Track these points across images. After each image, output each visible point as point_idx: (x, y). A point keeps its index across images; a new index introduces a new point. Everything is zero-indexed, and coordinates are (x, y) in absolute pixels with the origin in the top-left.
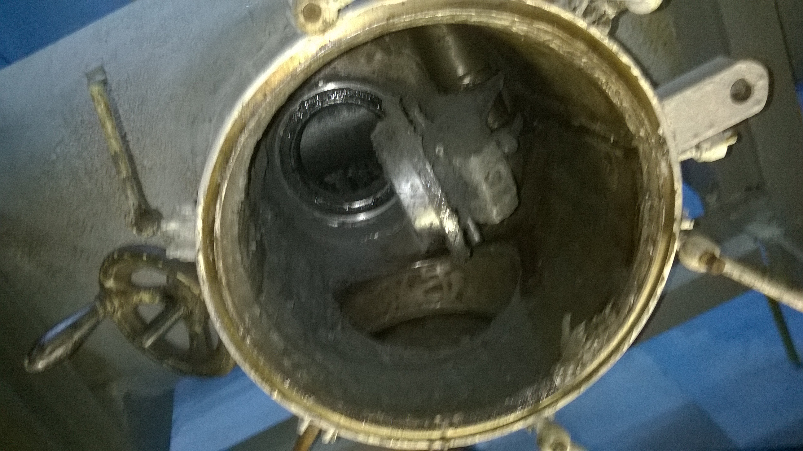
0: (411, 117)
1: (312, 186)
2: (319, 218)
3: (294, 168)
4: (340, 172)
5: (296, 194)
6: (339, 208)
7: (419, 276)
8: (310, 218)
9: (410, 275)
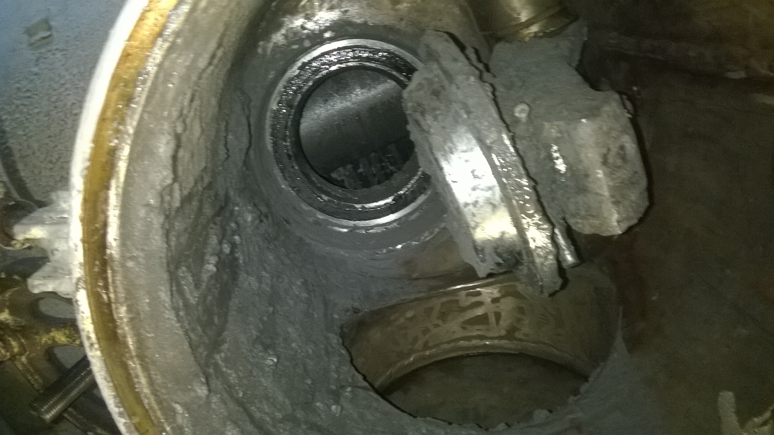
1: (314, 178)
2: (323, 220)
3: (290, 153)
4: (349, 166)
5: (293, 188)
6: (350, 207)
7: (457, 301)
8: (311, 220)
9: (444, 299)
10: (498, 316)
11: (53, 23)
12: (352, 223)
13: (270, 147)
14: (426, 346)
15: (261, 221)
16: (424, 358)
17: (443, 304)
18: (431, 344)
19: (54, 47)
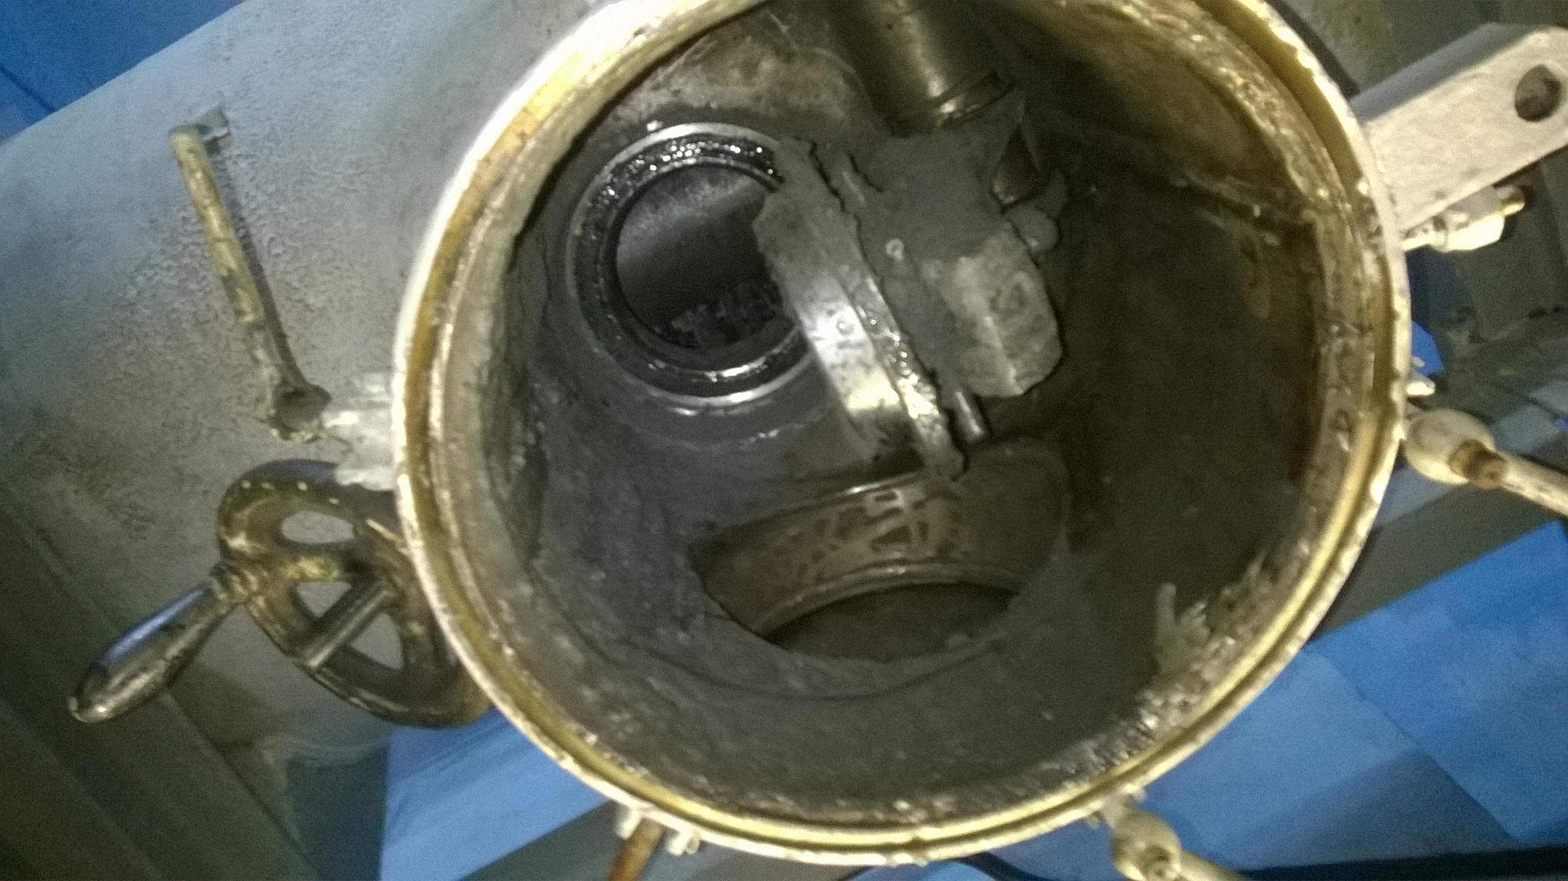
0: (835, 183)
1: (643, 335)
2: (659, 399)
3: (606, 300)
4: (702, 308)
5: (611, 352)
6: (697, 376)
7: (861, 510)
8: (640, 398)
9: (844, 507)
10: (924, 528)
11: (230, 115)
12: (703, 401)
13: (573, 293)
14: (819, 579)
15: (571, 403)
16: (818, 596)
17: (842, 515)
18: (827, 575)
19: (236, 152)
